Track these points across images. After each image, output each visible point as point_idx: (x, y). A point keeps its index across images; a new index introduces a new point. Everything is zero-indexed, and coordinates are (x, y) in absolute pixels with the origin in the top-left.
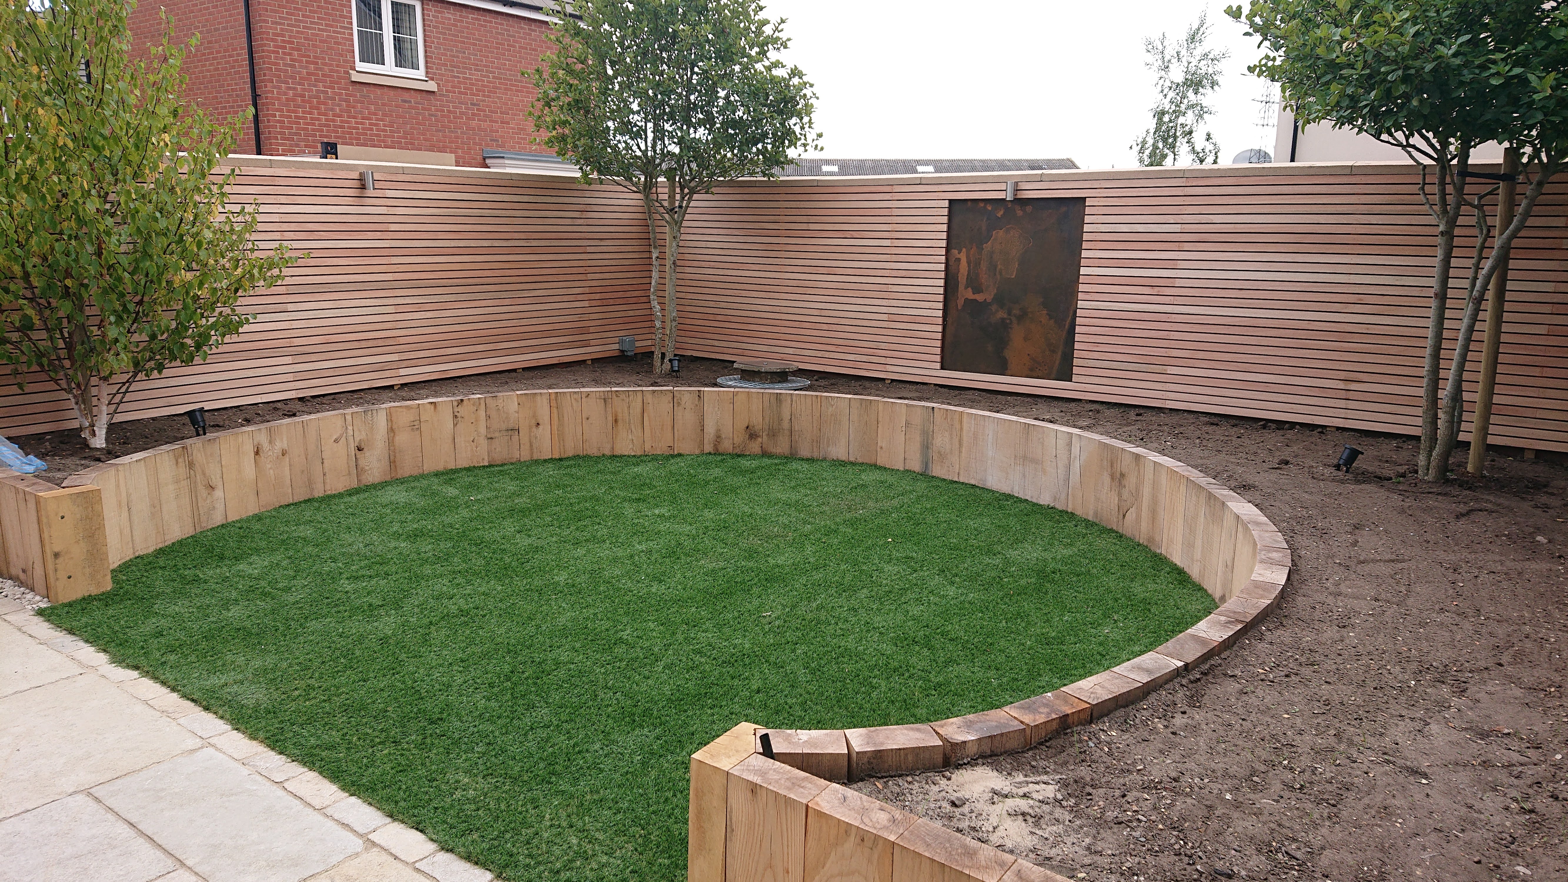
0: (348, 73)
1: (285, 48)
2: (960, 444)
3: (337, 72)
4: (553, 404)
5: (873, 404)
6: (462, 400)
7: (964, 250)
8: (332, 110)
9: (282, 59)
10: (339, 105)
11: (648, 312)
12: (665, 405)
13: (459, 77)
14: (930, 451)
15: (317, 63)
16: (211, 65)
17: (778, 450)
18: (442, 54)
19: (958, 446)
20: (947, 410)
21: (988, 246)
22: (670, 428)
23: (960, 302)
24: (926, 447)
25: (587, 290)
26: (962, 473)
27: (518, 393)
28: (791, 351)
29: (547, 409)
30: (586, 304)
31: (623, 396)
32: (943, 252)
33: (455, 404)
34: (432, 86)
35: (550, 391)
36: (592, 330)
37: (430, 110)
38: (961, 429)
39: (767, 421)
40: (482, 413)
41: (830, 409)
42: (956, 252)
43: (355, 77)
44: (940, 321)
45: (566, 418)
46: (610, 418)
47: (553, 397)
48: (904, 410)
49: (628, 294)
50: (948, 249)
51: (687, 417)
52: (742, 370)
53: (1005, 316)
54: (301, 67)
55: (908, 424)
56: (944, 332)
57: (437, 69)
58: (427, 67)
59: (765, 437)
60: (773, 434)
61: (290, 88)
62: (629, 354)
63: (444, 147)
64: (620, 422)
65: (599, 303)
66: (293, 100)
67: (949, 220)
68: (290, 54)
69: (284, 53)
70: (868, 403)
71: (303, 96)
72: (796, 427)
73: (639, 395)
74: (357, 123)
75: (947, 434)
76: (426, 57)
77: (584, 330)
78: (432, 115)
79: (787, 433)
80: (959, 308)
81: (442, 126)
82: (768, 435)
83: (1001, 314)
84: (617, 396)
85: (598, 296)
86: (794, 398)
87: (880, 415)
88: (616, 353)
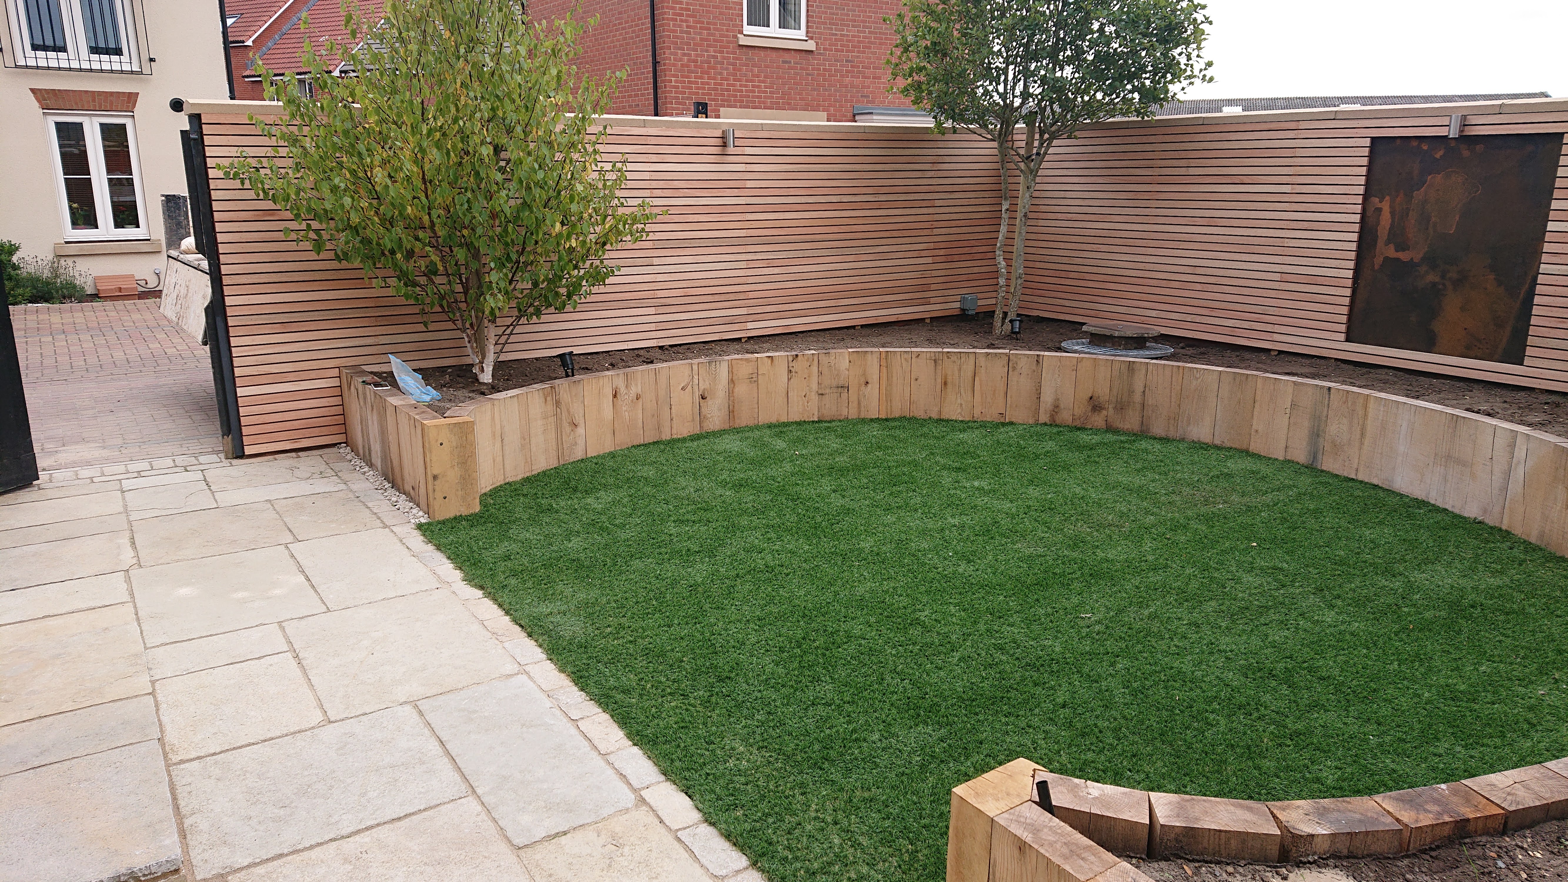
0: (735, 37)
1: (682, 15)
2: (1363, 435)
3: (727, 36)
4: (883, 363)
5: (1250, 378)
6: (797, 356)
7: (1387, 198)
8: (721, 74)
9: (680, 26)
10: (727, 69)
11: (993, 269)
12: (998, 369)
13: (836, 35)
14: (1321, 440)
15: (709, 29)
16: (621, 34)
17: (1127, 426)
18: (823, 13)
19: (1358, 436)
20: (1348, 392)
21: (1418, 195)
22: (1002, 394)
23: (1378, 261)
24: (1316, 435)
25: (932, 246)
26: (1361, 469)
27: (850, 350)
28: (1154, 313)
29: (877, 367)
30: (930, 260)
31: (954, 358)
32: (1360, 200)
33: (791, 359)
34: (811, 45)
35: (881, 350)
36: (933, 287)
37: (807, 69)
38: (1366, 415)
39: (1115, 392)
40: (815, 369)
41: (1194, 383)
42: (1377, 200)
43: (743, 41)
44: (1349, 283)
45: (895, 379)
46: (939, 380)
47: (883, 355)
48: (1290, 389)
49: (975, 250)
50: (1366, 197)
51: (1022, 383)
52: (1092, 334)
53: (1437, 279)
54: (695, 33)
55: (1293, 405)
56: (1353, 297)
57: (817, 28)
58: (808, 27)
59: (1111, 411)
60: (1121, 407)
61: (684, 55)
62: (970, 313)
63: (818, 105)
64: (949, 386)
65: (943, 259)
66: (688, 66)
67: (1370, 162)
68: (686, 21)
69: (681, 21)
70: (1244, 378)
71: (695, 61)
72: (1150, 401)
73: (972, 357)
74: (741, 86)
75: (1345, 421)
76: (808, 16)
77: (925, 288)
78: (809, 75)
79: (1138, 407)
80: (1376, 267)
81: (818, 85)
82: (1115, 408)
83: (1432, 277)
84: (948, 358)
85: (942, 252)
86: (1150, 368)
87: (1259, 392)
88: (957, 312)
